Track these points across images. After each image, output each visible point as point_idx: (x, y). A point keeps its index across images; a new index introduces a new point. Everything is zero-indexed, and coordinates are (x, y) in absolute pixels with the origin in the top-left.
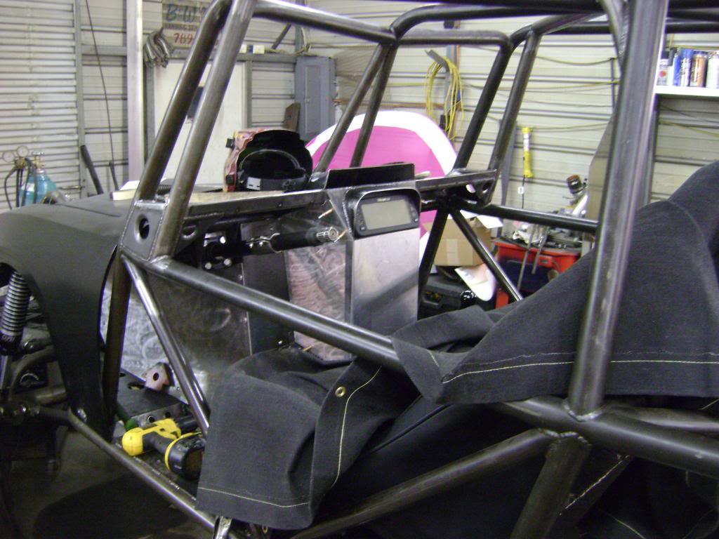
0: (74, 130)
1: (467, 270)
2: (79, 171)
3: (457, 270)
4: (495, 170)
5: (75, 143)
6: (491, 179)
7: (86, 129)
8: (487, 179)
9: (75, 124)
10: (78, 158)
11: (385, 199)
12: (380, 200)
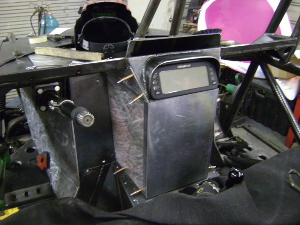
1: (283, 80)
3: (277, 80)
4: (296, 38)
6: (292, 45)
8: (287, 45)
11: (185, 66)
12: (180, 67)
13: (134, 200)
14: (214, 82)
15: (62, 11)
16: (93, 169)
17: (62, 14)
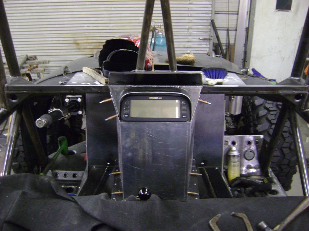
0: (210, 12)
2: (210, 32)
5: (210, 18)
7: (215, 11)
9: (210, 9)
10: (210, 26)
11: (157, 98)
12: (151, 98)
13: (114, 199)
14: (184, 115)
15: (186, 30)
16: (99, 167)
17: (186, 32)
